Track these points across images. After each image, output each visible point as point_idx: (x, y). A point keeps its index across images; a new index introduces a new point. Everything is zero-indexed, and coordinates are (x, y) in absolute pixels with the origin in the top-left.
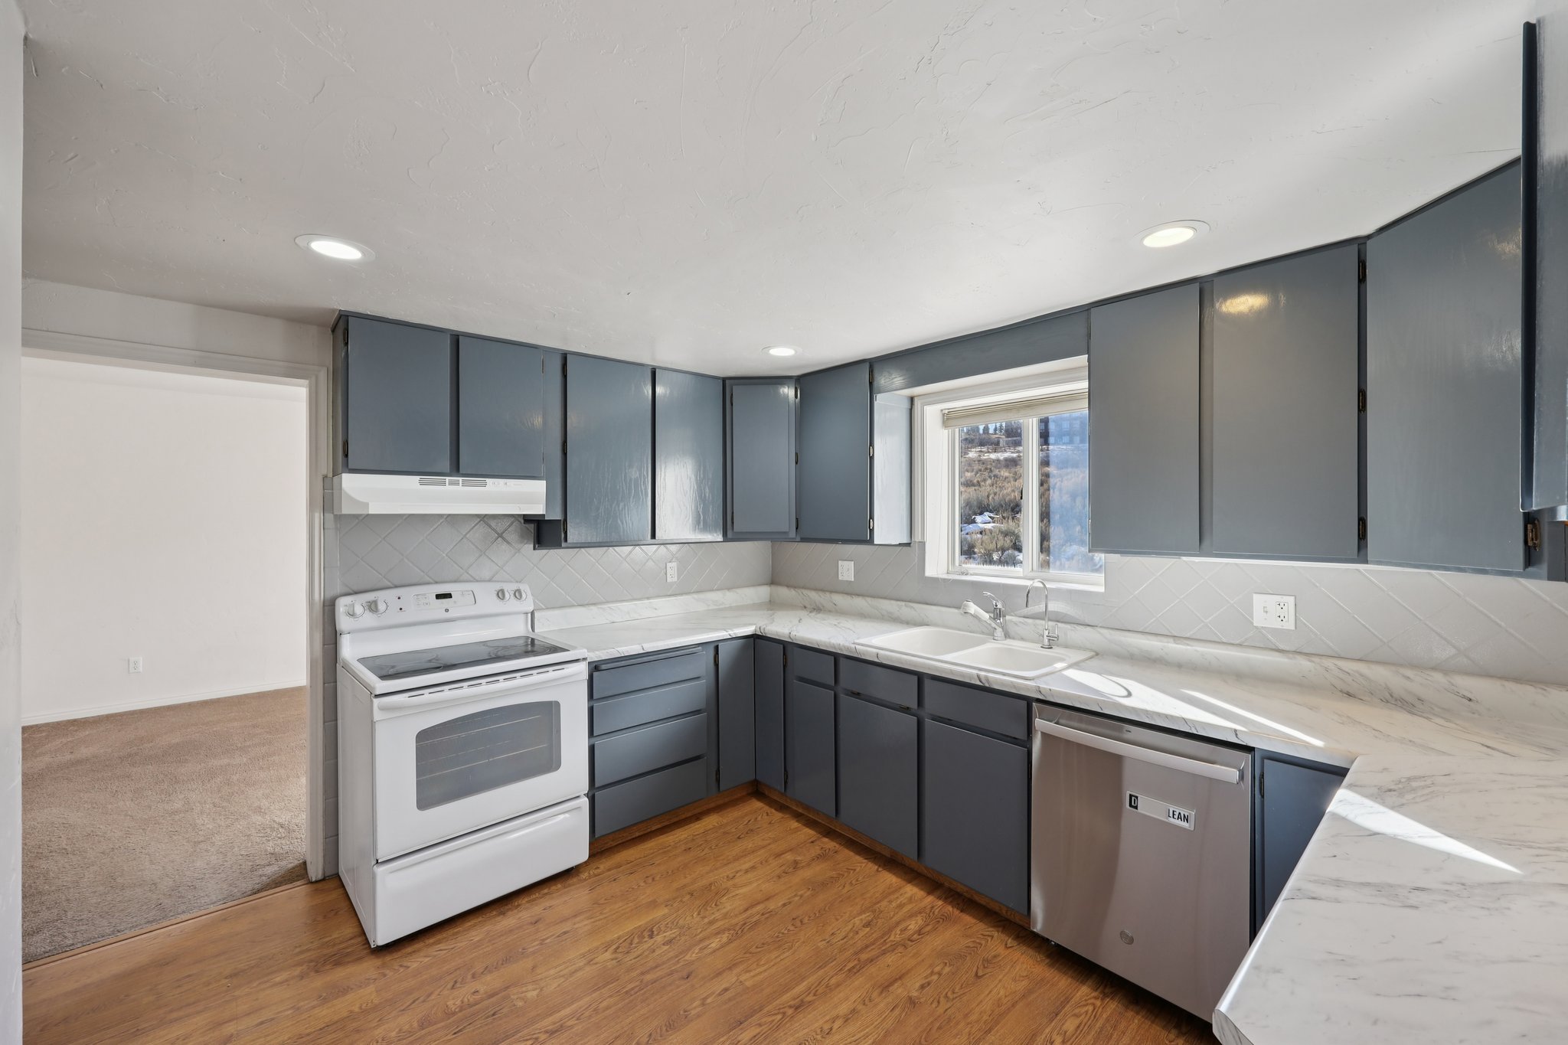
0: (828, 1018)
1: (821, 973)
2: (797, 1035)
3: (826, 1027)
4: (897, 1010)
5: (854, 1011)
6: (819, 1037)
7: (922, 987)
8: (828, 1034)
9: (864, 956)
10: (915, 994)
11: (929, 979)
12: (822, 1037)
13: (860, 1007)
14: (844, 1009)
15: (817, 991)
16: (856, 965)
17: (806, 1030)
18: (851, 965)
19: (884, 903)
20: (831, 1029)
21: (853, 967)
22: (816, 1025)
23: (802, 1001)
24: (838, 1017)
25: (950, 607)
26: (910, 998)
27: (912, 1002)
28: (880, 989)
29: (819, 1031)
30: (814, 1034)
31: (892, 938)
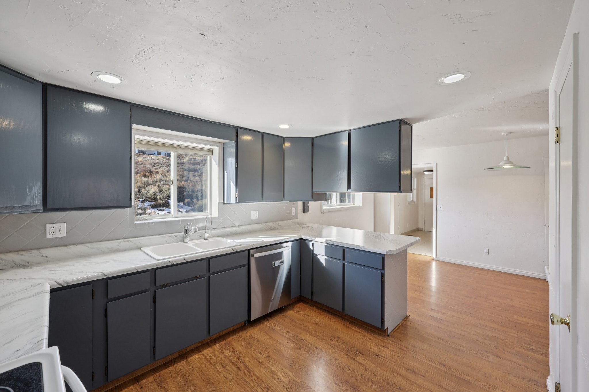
0: (273, 380)
1: (250, 382)
2: (281, 389)
3: (278, 380)
4: (270, 361)
5: (271, 372)
6: (282, 382)
7: (261, 354)
8: (280, 380)
9: (243, 368)
10: (264, 356)
11: (257, 352)
12: (282, 381)
13: (269, 370)
14: (270, 375)
15: (259, 383)
16: (247, 371)
17: (279, 386)
18: (247, 372)
19: (212, 361)
20: (278, 379)
21: (248, 372)
22: (277, 383)
23: (264, 388)
24: (273, 377)
25: (152, 236)
26: (265, 357)
27: (267, 357)
28: (261, 365)
29: (279, 382)
30: (280, 384)
31: (235, 360)
